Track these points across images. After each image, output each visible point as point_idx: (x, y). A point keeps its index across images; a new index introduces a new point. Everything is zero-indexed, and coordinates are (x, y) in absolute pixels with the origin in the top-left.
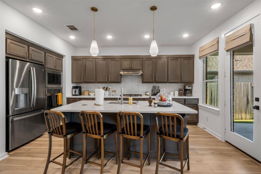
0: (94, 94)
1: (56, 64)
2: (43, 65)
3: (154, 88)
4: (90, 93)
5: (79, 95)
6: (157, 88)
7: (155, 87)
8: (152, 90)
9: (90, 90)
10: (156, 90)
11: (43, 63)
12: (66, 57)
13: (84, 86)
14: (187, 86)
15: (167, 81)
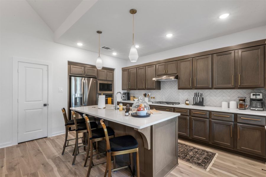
0: (138, 99)
1: (107, 76)
2: (96, 78)
3: (197, 95)
4: (134, 99)
5: (127, 100)
6: (199, 96)
7: (197, 93)
8: (194, 98)
9: (136, 96)
10: (198, 98)
11: (96, 76)
12: (116, 69)
13: (132, 92)
14: (252, 94)
15: (211, 87)
